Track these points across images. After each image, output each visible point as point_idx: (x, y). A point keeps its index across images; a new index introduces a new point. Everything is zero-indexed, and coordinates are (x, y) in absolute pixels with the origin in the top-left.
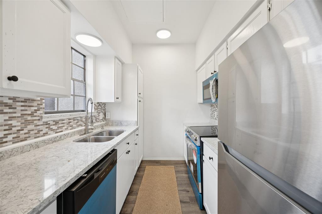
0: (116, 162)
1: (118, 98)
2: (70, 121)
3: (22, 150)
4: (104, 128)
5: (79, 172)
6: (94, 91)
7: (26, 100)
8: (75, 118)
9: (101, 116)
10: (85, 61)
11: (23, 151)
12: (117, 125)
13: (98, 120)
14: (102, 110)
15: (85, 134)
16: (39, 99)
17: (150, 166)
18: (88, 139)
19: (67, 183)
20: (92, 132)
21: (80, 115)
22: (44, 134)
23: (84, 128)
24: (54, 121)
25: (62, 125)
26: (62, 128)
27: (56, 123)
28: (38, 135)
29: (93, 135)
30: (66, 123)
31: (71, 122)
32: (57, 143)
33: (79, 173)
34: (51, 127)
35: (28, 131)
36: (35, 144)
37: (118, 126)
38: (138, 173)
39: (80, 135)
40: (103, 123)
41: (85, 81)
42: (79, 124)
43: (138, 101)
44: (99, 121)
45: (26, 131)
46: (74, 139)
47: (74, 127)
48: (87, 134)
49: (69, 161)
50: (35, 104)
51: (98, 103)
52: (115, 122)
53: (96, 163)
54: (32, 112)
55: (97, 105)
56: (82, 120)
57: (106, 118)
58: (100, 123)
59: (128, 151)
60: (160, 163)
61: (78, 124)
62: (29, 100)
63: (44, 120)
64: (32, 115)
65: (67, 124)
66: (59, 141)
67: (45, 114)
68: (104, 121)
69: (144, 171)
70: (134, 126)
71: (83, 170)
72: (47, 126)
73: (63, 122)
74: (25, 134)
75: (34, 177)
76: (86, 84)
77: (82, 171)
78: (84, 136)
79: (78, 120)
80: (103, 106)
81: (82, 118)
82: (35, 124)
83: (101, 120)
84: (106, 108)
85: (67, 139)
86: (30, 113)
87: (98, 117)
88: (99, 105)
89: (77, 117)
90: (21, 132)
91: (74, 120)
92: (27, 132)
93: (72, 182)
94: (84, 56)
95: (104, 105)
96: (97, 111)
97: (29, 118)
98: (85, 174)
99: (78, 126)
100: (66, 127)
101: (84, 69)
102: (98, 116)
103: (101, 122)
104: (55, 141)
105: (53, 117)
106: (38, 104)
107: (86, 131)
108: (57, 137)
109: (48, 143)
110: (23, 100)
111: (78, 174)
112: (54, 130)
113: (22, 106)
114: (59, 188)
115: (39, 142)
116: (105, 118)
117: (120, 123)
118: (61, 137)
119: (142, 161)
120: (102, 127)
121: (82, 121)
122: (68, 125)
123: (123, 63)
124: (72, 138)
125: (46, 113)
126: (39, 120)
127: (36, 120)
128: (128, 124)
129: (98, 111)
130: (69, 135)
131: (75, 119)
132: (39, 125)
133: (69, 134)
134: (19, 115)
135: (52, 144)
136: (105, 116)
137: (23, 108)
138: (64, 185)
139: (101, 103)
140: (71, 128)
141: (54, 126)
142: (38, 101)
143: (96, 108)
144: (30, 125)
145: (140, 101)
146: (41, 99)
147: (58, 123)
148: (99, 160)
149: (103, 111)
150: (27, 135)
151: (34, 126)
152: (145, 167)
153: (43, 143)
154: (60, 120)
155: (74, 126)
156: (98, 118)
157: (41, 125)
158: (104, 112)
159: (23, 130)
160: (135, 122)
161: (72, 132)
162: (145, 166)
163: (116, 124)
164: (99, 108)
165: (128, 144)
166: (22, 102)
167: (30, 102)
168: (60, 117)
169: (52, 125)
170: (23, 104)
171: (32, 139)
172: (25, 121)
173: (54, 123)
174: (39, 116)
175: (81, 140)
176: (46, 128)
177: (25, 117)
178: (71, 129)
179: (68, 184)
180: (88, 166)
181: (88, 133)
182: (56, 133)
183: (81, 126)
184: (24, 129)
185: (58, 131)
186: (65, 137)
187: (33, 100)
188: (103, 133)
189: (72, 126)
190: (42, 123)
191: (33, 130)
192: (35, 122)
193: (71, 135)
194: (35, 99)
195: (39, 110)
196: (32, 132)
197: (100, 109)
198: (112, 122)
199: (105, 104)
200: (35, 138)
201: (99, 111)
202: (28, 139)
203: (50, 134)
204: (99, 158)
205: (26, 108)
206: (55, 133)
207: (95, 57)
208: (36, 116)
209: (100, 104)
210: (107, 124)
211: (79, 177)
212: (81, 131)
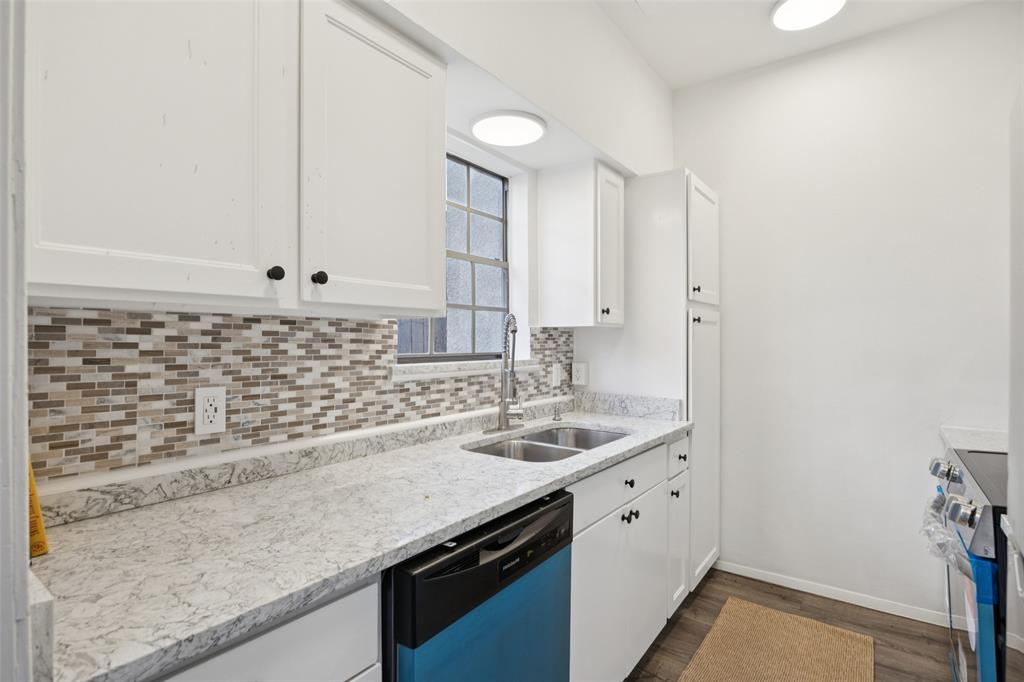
0: (568, 536)
1: (608, 311)
2: (460, 385)
3: (351, 452)
4: (562, 416)
5: (435, 530)
6: (530, 291)
7: (360, 327)
8: (473, 376)
9: (557, 375)
10: (505, 194)
11: (355, 454)
12: (610, 411)
13: (544, 389)
14: (558, 355)
15: (499, 429)
16: (385, 321)
17: (745, 604)
18: (506, 449)
19: (400, 549)
20: (523, 425)
21: (485, 368)
22: (396, 416)
23: (496, 409)
24: (419, 383)
25: (438, 396)
26: (438, 406)
27: (424, 388)
28: (383, 418)
29: (523, 437)
30: (448, 390)
31: (461, 389)
32: (424, 446)
33: (435, 533)
34: (413, 399)
35: (365, 404)
36: (378, 440)
37: (611, 414)
38: (687, 614)
39: (485, 433)
40: (560, 398)
41: (506, 259)
42: (485, 398)
43: (691, 320)
44: (548, 393)
45: (358, 405)
46: (466, 442)
47: (470, 405)
48: (505, 430)
49: (427, 497)
50: (377, 335)
51: (545, 329)
52: (602, 398)
53: (491, 519)
54: (371, 357)
55: (543, 336)
56: (493, 385)
57: (575, 382)
58: (550, 400)
59: (631, 513)
60: (800, 603)
61: (482, 395)
62: (365, 325)
63: (396, 378)
64: (370, 363)
65: (452, 395)
66: (430, 443)
67: (399, 363)
68: (565, 394)
69: (716, 614)
70: (673, 419)
71: (447, 527)
72: (403, 395)
73: (442, 387)
74: (358, 410)
75: (350, 516)
76: (507, 270)
77: (444, 531)
78: (496, 436)
79: (481, 383)
80: (563, 339)
81: (493, 378)
82: (376, 388)
83: (555, 388)
84: (575, 346)
85: (451, 438)
86: (366, 358)
87: (545, 376)
88: (546, 336)
89: (479, 376)
90: (352, 406)
91: (470, 384)
92: (360, 406)
93: (415, 552)
94: (504, 180)
95: (565, 336)
96: (541, 356)
97: (366, 372)
98: (452, 540)
99: (482, 403)
100: (446, 404)
101: (505, 221)
102: (543, 373)
103: (555, 395)
104: (420, 441)
105: (416, 373)
106: (384, 337)
107: (504, 421)
108: (426, 428)
109: (404, 443)
110: (354, 326)
111: (433, 535)
112: (419, 407)
113: (353, 341)
114: (380, 554)
115: (386, 435)
116: (568, 384)
117: (620, 406)
118: (434, 431)
119: (712, 574)
120: (557, 411)
121: (492, 387)
122: (453, 399)
123: (628, 178)
124: (461, 437)
125: (401, 360)
126: (385, 378)
127: (378, 377)
128: (650, 409)
129: (545, 356)
130: (457, 428)
131: (473, 380)
132: (384, 392)
133: (455, 423)
134: (347, 364)
135: (412, 447)
136: (571, 377)
137: (354, 346)
138: (394, 551)
139: (556, 329)
140: (461, 406)
141: (419, 397)
142: (384, 327)
143: (538, 346)
144: (366, 389)
145: (699, 320)
146: (389, 322)
147: (429, 388)
148: (501, 514)
149: (563, 358)
150: (361, 416)
151: (374, 392)
152: (724, 602)
153: (393, 442)
154: (433, 381)
155: (471, 401)
156: (545, 380)
157: (391, 392)
158: (568, 361)
159: (353, 401)
160: (678, 404)
161: (465, 420)
162: (722, 597)
163: (606, 407)
164: (547, 346)
165: (632, 484)
166: (352, 330)
167: (366, 331)
168: (432, 372)
169: (413, 394)
170: (353, 335)
171: (371, 426)
172: (358, 379)
173: (419, 389)
174: (385, 368)
175: (485, 447)
176: (402, 400)
177: (359, 368)
178: (461, 411)
179: (403, 551)
180: (464, 521)
181: (508, 427)
182: (423, 417)
183: (489, 403)
184: (357, 398)
185: (428, 411)
186: (446, 432)
187: (375, 326)
188: (557, 435)
189: (465, 401)
190: (392, 388)
191: (372, 404)
192: (378, 383)
193: (462, 427)
194: (377, 323)
195: (385, 352)
196: (371, 409)
197: (550, 349)
198: (594, 397)
199: (569, 333)
200: (378, 424)
201: (547, 359)
202: (364, 424)
203: (409, 419)
204: (500, 507)
205: (361, 346)
206: (420, 416)
207: (535, 174)
208: (378, 368)
209: (552, 332)
210: (574, 406)
211: (435, 544)
212: (488, 418)
